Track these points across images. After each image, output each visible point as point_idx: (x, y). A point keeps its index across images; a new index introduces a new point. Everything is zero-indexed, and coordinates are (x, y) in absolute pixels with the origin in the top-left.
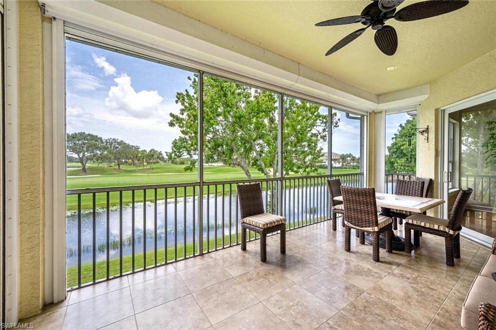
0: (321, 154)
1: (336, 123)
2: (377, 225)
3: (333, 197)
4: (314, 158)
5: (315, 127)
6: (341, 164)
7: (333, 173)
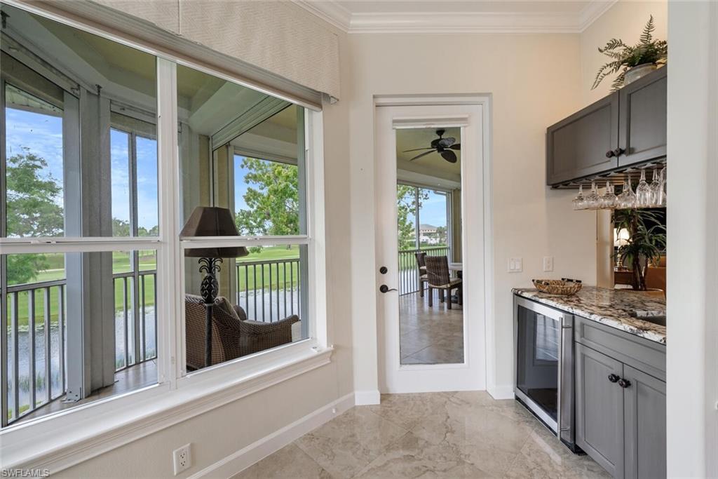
0: (411, 229)
1: (426, 195)
2: (449, 283)
3: (419, 267)
4: (403, 234)
5: (403, 199)
6: (438, 239)
7: (421, 248)
